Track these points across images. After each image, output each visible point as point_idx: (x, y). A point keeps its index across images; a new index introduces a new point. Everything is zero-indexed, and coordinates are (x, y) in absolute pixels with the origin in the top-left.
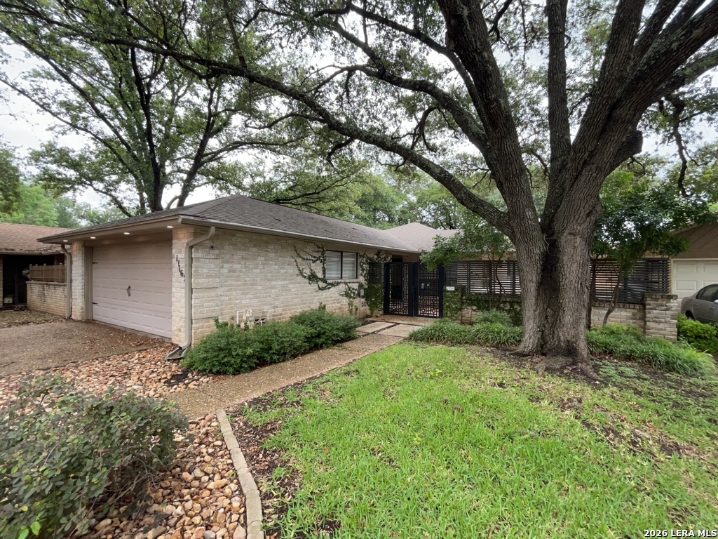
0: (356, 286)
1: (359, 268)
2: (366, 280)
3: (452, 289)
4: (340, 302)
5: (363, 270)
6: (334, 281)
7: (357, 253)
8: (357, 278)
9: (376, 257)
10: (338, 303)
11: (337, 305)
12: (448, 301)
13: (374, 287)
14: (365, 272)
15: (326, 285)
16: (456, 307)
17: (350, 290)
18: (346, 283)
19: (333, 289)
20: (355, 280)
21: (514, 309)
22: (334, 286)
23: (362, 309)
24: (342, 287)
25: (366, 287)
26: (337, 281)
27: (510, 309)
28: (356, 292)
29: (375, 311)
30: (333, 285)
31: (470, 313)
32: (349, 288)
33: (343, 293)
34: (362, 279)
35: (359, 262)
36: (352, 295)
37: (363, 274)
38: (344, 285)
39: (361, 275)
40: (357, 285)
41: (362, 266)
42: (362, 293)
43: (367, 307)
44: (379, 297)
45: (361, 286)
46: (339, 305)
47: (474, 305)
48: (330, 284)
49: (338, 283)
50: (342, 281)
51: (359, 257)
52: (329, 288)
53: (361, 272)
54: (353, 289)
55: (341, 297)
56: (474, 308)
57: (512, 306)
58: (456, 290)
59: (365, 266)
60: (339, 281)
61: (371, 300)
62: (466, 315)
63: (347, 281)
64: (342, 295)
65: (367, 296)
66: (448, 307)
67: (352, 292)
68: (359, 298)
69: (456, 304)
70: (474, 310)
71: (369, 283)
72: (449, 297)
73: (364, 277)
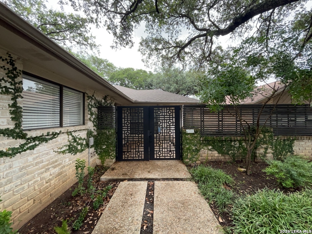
0: (83, 135)
1: (86, 111)
2: (95, 126)
3: (192, 131)
4: (59, 165)
5: (92, 114)
6: (45, 132)
7: (84, 94)
8: (84, 124)
9: (103, 101)
10: (54, 167)
11: (53, 171)
12: (187, 143)
13: (105, 133)
14: (94, 116)
15: (23, 141)
16: (196, 149)
17: (75, 141)
18: (69, 133)
19: (43, 148)
20: (83, 127)
21: (242, 146)
22: (46, 140)
23: (91, 160)
24: (63, 140)
25: (95, 133)
26: (51, 131)
27: (239, 147)
28: (84, 143)
29: (107, 160)
30: (42, 139)
31: (206, 152)
32: (75, 139)
33: (64, 148)
34: (90, 125)
35: (86, 104)
36: (79, 147)
37: (92, 119)
38: (66, 136)
39: (90, 120)
40: (86, 132)
41: (90, 109)
42: (92, 141)
43: (97, 156)
44: (111, 144)
45: (90, 134)
46: (57, 170)
47: (210, 145)
48: (34, 139)
49: (55, 135)
50: (63, 130)
51: (86, 98)
52: (32, 148)
53: (89, 116)
54: (80, 139)
55: (62, 155)
56: (210, 147)
57: (240, 144)
58: (196, 132)
59: (94, 110)
60: (57, 131)
61: (101, 148)
62: (203, 155)
63: (71, 129)
64: (64, 152)
65: (97, 145)
66: (188, 149)
67: (78, 144)
68: (87, 149)
69: (196, 146)
70: (210, 150)
71: (98, 129)
72: (189, 139)
73: (93, 122)
